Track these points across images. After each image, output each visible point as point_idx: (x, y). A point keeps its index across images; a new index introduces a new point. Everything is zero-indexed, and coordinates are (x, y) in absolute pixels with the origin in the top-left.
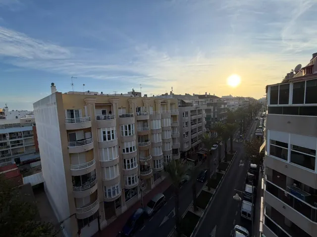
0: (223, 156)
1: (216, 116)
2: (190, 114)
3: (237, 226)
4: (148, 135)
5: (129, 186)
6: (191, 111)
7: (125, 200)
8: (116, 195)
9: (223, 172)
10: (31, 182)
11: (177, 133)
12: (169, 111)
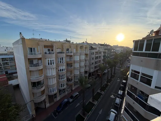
0: (110, 76)
1: (109, 56)
2: (95, 53)
3: (112, 110)
4: (72, 63)
5: (61, 88)
6: (96, 52)
7: (59, 95)
8: (54, 92)
9: (109, 84)
10: (13, 84)
11: (88, 63)
12: (84, 51)
